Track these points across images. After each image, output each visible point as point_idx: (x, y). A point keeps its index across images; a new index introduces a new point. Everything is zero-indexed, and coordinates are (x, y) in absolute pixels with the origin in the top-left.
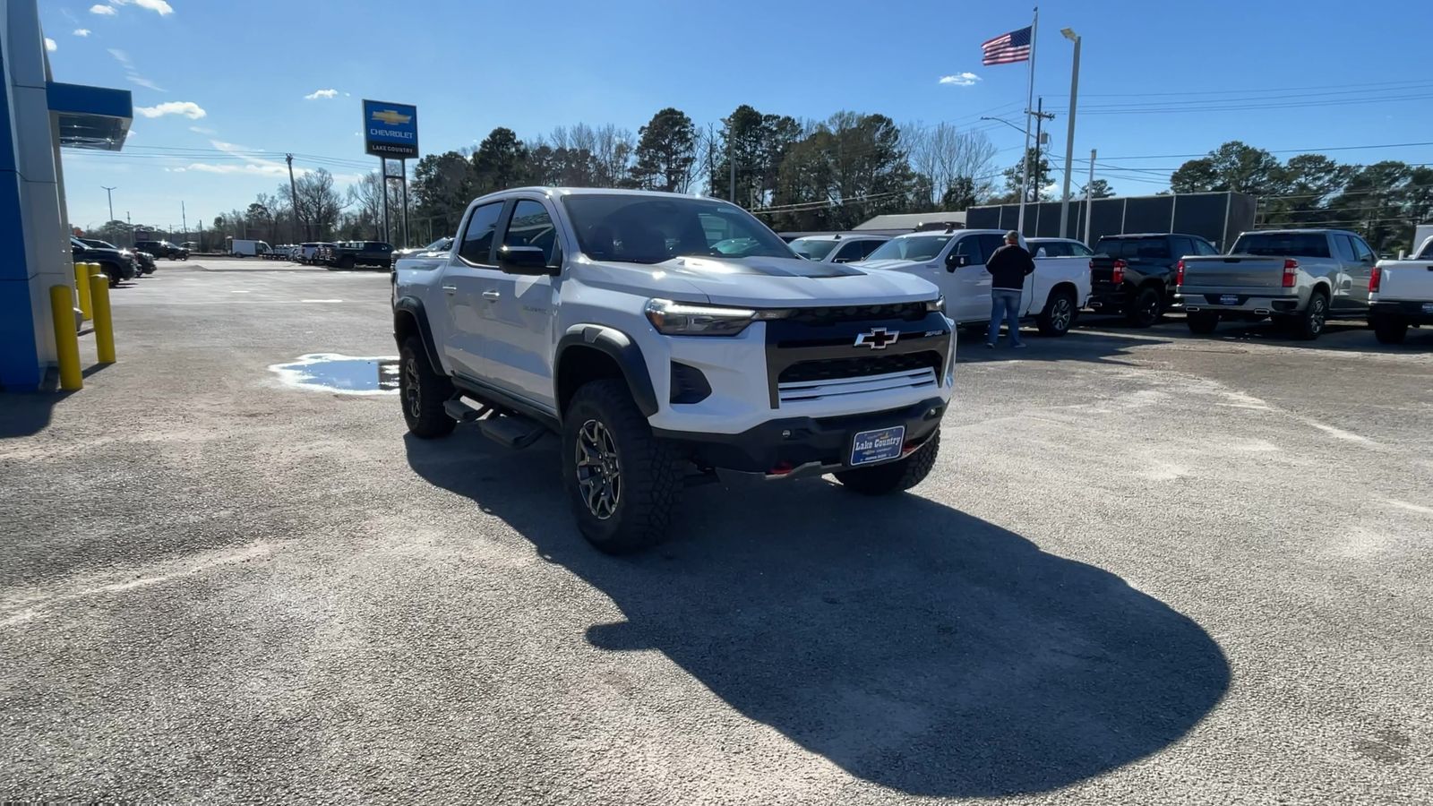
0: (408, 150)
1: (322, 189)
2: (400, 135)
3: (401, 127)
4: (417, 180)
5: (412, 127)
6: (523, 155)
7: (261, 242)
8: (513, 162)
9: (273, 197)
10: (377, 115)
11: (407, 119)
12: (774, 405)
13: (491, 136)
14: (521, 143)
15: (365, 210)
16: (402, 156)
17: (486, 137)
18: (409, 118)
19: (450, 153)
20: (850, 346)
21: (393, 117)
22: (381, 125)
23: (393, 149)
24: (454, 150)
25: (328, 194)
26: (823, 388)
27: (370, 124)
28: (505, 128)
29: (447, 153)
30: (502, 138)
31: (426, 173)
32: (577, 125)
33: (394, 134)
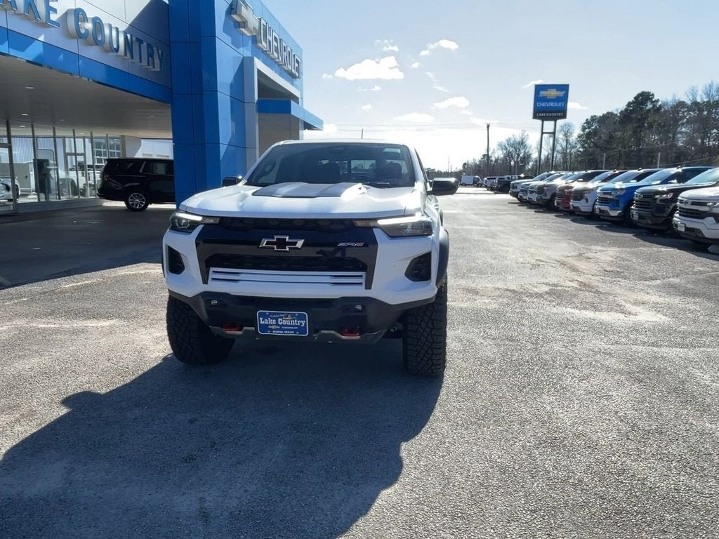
0: (560, 114)
1: (522, 143)
2: (556, 104)
3: (558, 99)
4: (582, 133)
5: (565, 99)
6: (657, 110)
7: (477, 177)
8: (649, 115)
9: (494, 150)
10: (543, 93)
11: (561, 94)
12: (205, 281)
13: (635, 98)
14: (657, 101)
15: (548, 156)
16: (555, 119)
17: (631, 99)
18: (564, 92)
19: (608, 113)
20: (256, 246)
21: (553, 93)
22: (545, 99)
23: (550, 115)
24: (610, 111)
25: (525, 146)
26: (242, 275)
27: (537, 99)
28: (646, 91)
29: (605, 113)
30: (644, 98)
31: (589, 128)
32: (709, 82)
33: (551, 104)
